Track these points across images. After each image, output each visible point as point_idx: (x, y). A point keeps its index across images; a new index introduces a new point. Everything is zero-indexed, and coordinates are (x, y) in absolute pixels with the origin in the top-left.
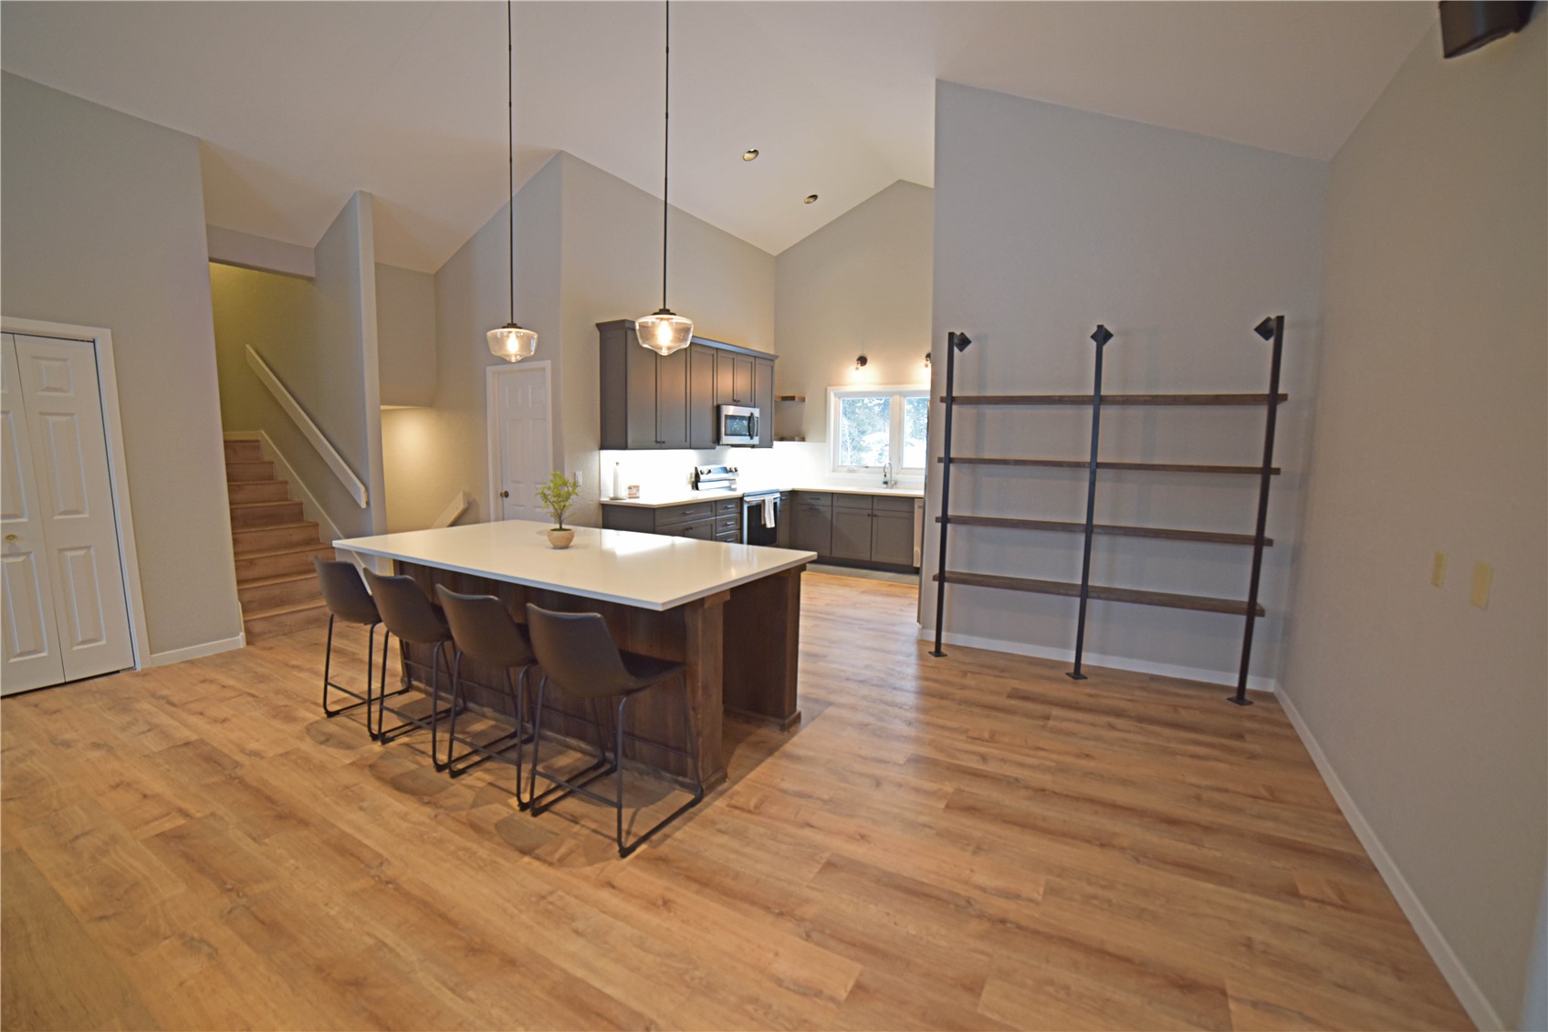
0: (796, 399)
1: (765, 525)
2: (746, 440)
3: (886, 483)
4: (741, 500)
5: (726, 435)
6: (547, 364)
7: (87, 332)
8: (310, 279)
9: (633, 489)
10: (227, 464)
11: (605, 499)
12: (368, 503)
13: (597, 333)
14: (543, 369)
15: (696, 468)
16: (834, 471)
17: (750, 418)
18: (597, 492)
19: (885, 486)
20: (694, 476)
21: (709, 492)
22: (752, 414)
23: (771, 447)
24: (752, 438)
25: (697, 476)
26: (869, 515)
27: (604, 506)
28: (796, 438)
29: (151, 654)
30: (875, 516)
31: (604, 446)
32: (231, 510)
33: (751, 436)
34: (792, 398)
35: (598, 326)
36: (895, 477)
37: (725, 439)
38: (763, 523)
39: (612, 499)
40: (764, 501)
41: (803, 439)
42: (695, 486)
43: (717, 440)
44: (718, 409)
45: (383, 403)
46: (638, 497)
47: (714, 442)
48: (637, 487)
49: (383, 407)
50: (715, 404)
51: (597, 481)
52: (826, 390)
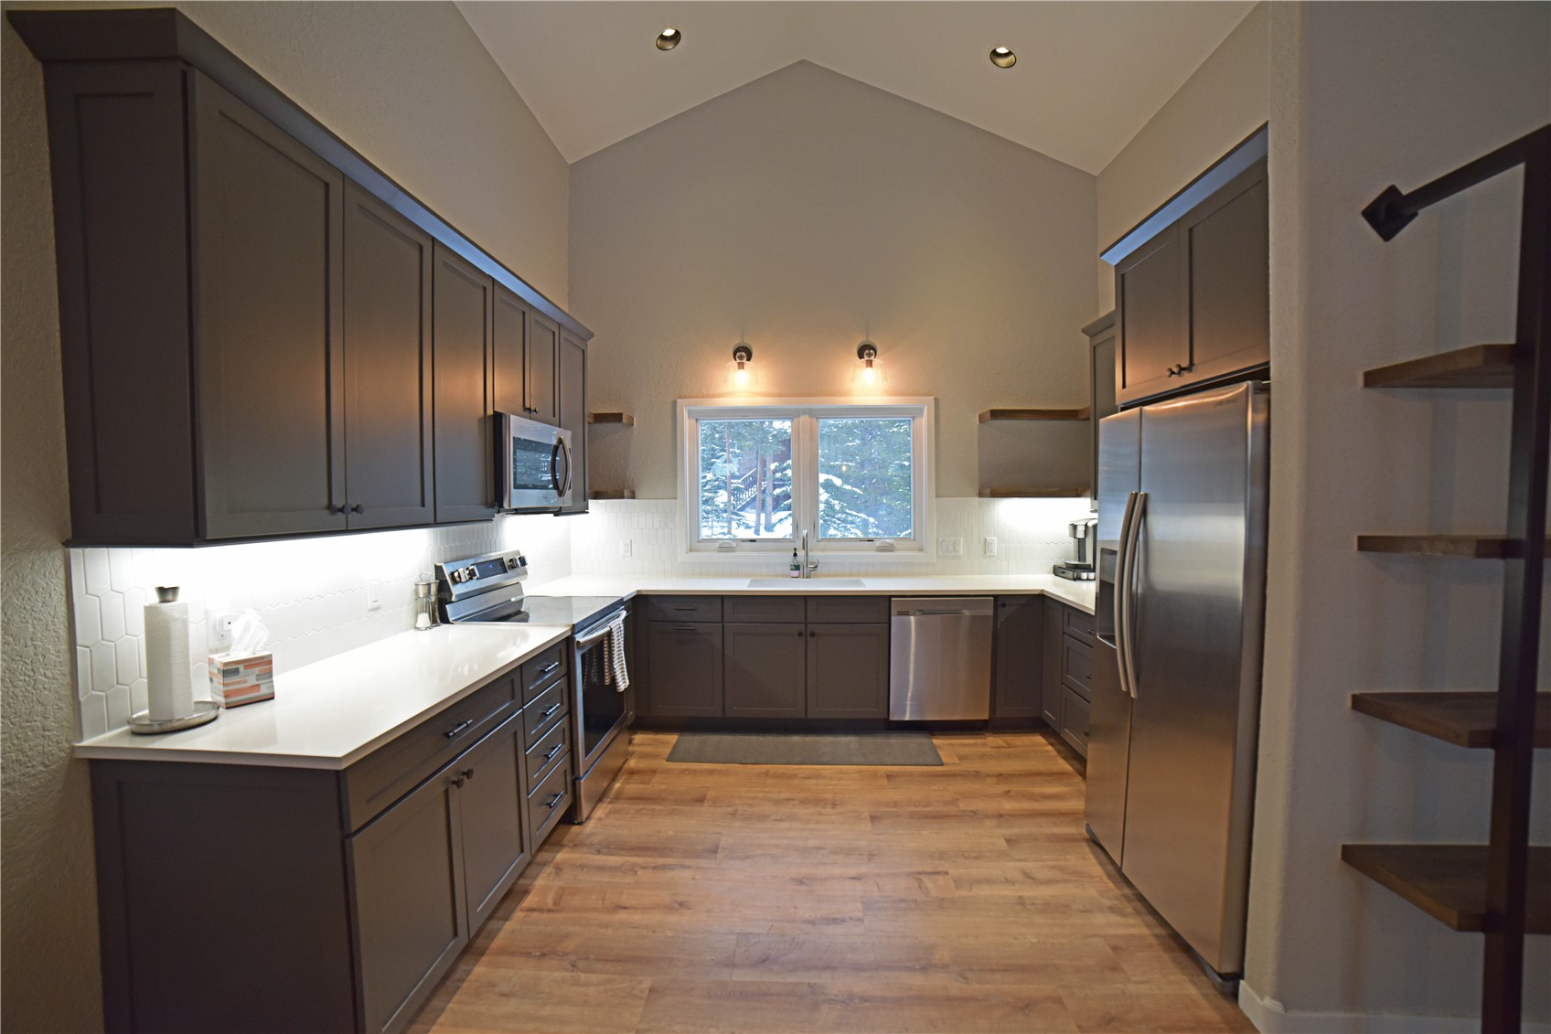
0: (623, 421)
1: (614, 684)
2: (549, 497)
3: (797, 568)
5: (517, 487)
15: (439, 570)
16: (691, 550)
17: (556, 448)
19: (796, 573)
20: (434, 588)
22: (560, 440)
23: (585, 512)
24: (561, 494)
25: (443, 587)
26: (800, 634)
30: (813, 635)
33: (559, 489)
34: (615, 418)
36: (815, 555)
37: (516, 497)
38: (609, 681)
40: (610, 634)
41: (633, 496)
42: (438, 614)
43: (496, 499)
44: (497, 425)
47: (489, 505)
50: (490, 412)
52: (674, 403)
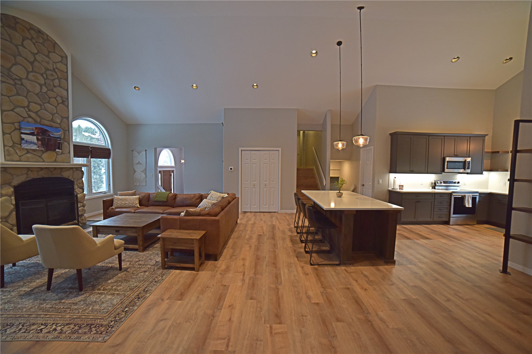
0: (500, 153)
1: (465, 206)
2: (462, 171)
4: (451, 194)
5: (448, 168)
6: (372, 147)
7: (278, 149)
8: (321, 131)
9: (401, 187)
10: (297, 174)
11: (390, 189)
12: (326, 184)
13: (390, 137)
14: (371, 149)
15: (435, 181)
17: (465, 162)
18: (387, 186)
20: (433, 184)
21: (439, 190)
22: (465, 160)
23: (482, 174)
27: (390, 191)
28: (499, 170)
29: (281, 210)
31: (391, 172)
32: (297, 184)
33: (465, 169)
34: (498, 152)
35: (390, 134)
37: (448, 170)
38: (464, 205)
39: (392, 189)
40: (465, 196)
42: (434, 187)
43: (443, 171)
44: (444, 159)
45: (331, 159)
46: (403, 189)
47: (441, 171)
48: (403, 186)
49: (331, 160)
50: (443, 157)
51: (387, 183)
